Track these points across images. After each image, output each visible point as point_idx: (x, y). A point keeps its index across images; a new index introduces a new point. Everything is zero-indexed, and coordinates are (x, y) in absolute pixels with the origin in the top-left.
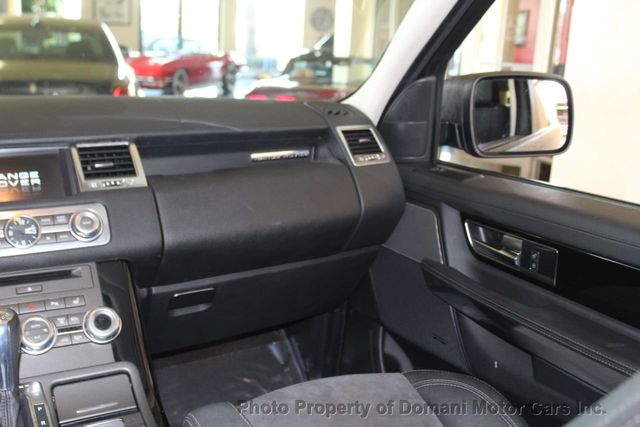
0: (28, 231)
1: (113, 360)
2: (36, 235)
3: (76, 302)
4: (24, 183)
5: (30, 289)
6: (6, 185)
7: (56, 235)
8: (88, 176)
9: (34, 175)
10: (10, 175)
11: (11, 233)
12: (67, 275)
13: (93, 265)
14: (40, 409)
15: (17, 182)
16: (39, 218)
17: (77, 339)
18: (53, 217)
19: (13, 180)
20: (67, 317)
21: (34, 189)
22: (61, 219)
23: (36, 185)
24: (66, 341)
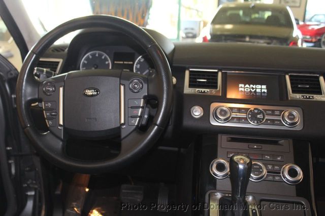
0: (258, 116)
1: (295, 195)
2: (263, 119)
3: (279, 159)
4: (258, 90)
5: (255, 147)
6: (249, 90)
7: (273, 121)
8: (294, 92)
9: (264, 87)
10: (251, 86)
11: (250, 116)
12: (276, 143)
13: (291, 141)
14: (254, 211)
15: (255, 89)
16: (266, 110)
17: (277, 178)
18: (273, 111)
19: (253, 88)
20: (273, 165)
21: (263, 94)
22: (277, 113)
23: (264, 92)
24: (271, 178)
